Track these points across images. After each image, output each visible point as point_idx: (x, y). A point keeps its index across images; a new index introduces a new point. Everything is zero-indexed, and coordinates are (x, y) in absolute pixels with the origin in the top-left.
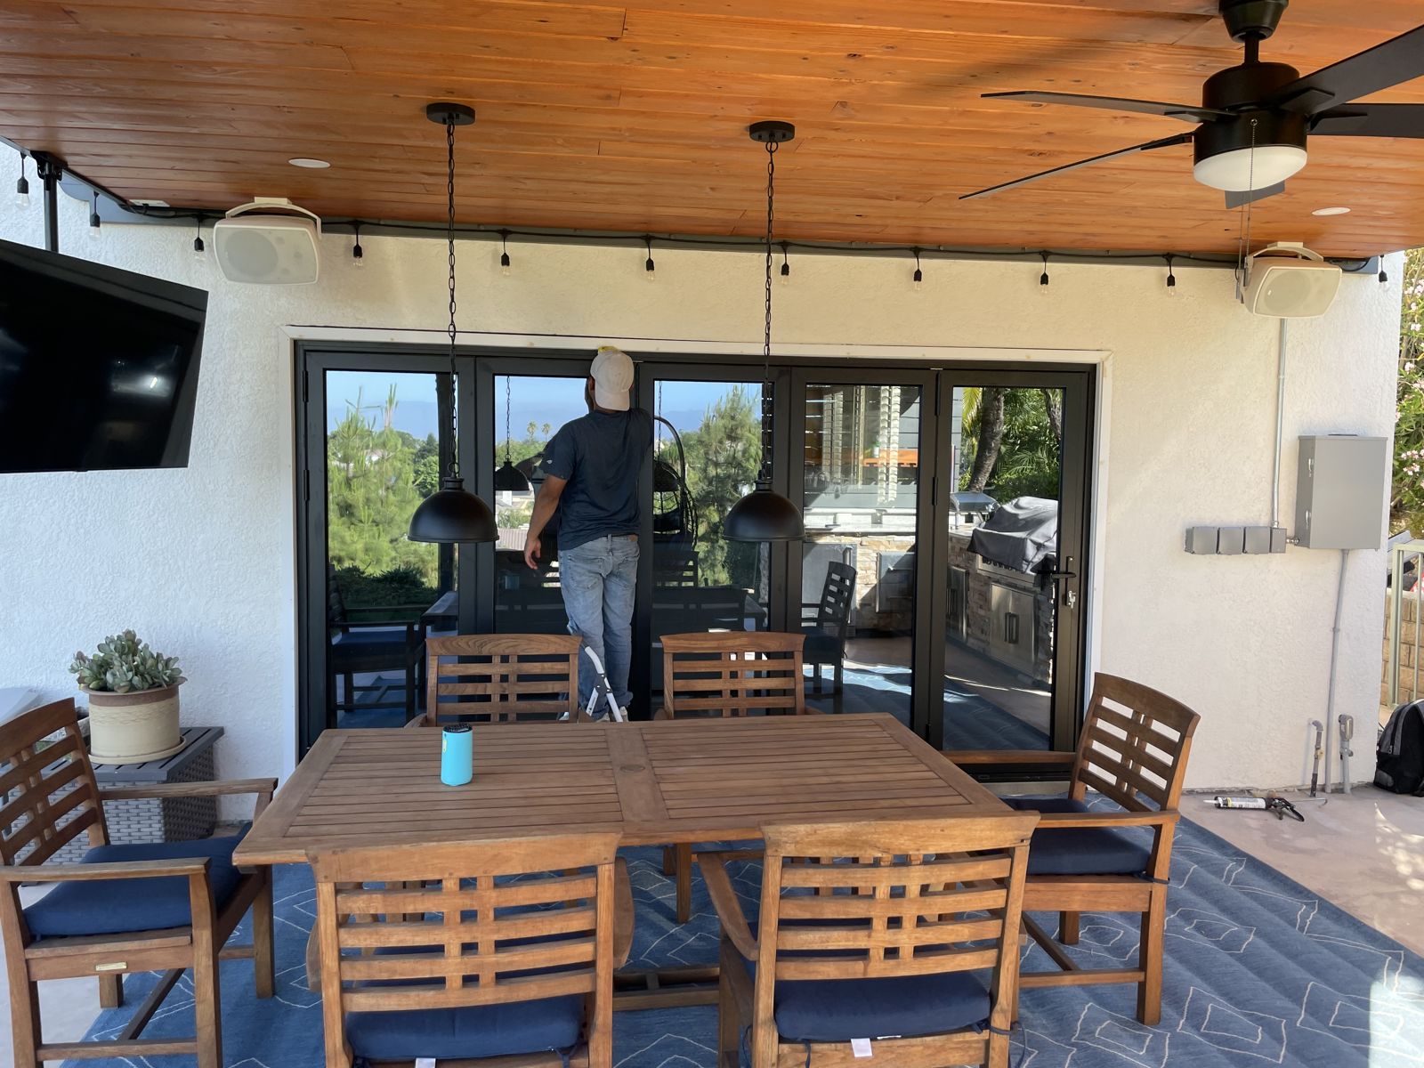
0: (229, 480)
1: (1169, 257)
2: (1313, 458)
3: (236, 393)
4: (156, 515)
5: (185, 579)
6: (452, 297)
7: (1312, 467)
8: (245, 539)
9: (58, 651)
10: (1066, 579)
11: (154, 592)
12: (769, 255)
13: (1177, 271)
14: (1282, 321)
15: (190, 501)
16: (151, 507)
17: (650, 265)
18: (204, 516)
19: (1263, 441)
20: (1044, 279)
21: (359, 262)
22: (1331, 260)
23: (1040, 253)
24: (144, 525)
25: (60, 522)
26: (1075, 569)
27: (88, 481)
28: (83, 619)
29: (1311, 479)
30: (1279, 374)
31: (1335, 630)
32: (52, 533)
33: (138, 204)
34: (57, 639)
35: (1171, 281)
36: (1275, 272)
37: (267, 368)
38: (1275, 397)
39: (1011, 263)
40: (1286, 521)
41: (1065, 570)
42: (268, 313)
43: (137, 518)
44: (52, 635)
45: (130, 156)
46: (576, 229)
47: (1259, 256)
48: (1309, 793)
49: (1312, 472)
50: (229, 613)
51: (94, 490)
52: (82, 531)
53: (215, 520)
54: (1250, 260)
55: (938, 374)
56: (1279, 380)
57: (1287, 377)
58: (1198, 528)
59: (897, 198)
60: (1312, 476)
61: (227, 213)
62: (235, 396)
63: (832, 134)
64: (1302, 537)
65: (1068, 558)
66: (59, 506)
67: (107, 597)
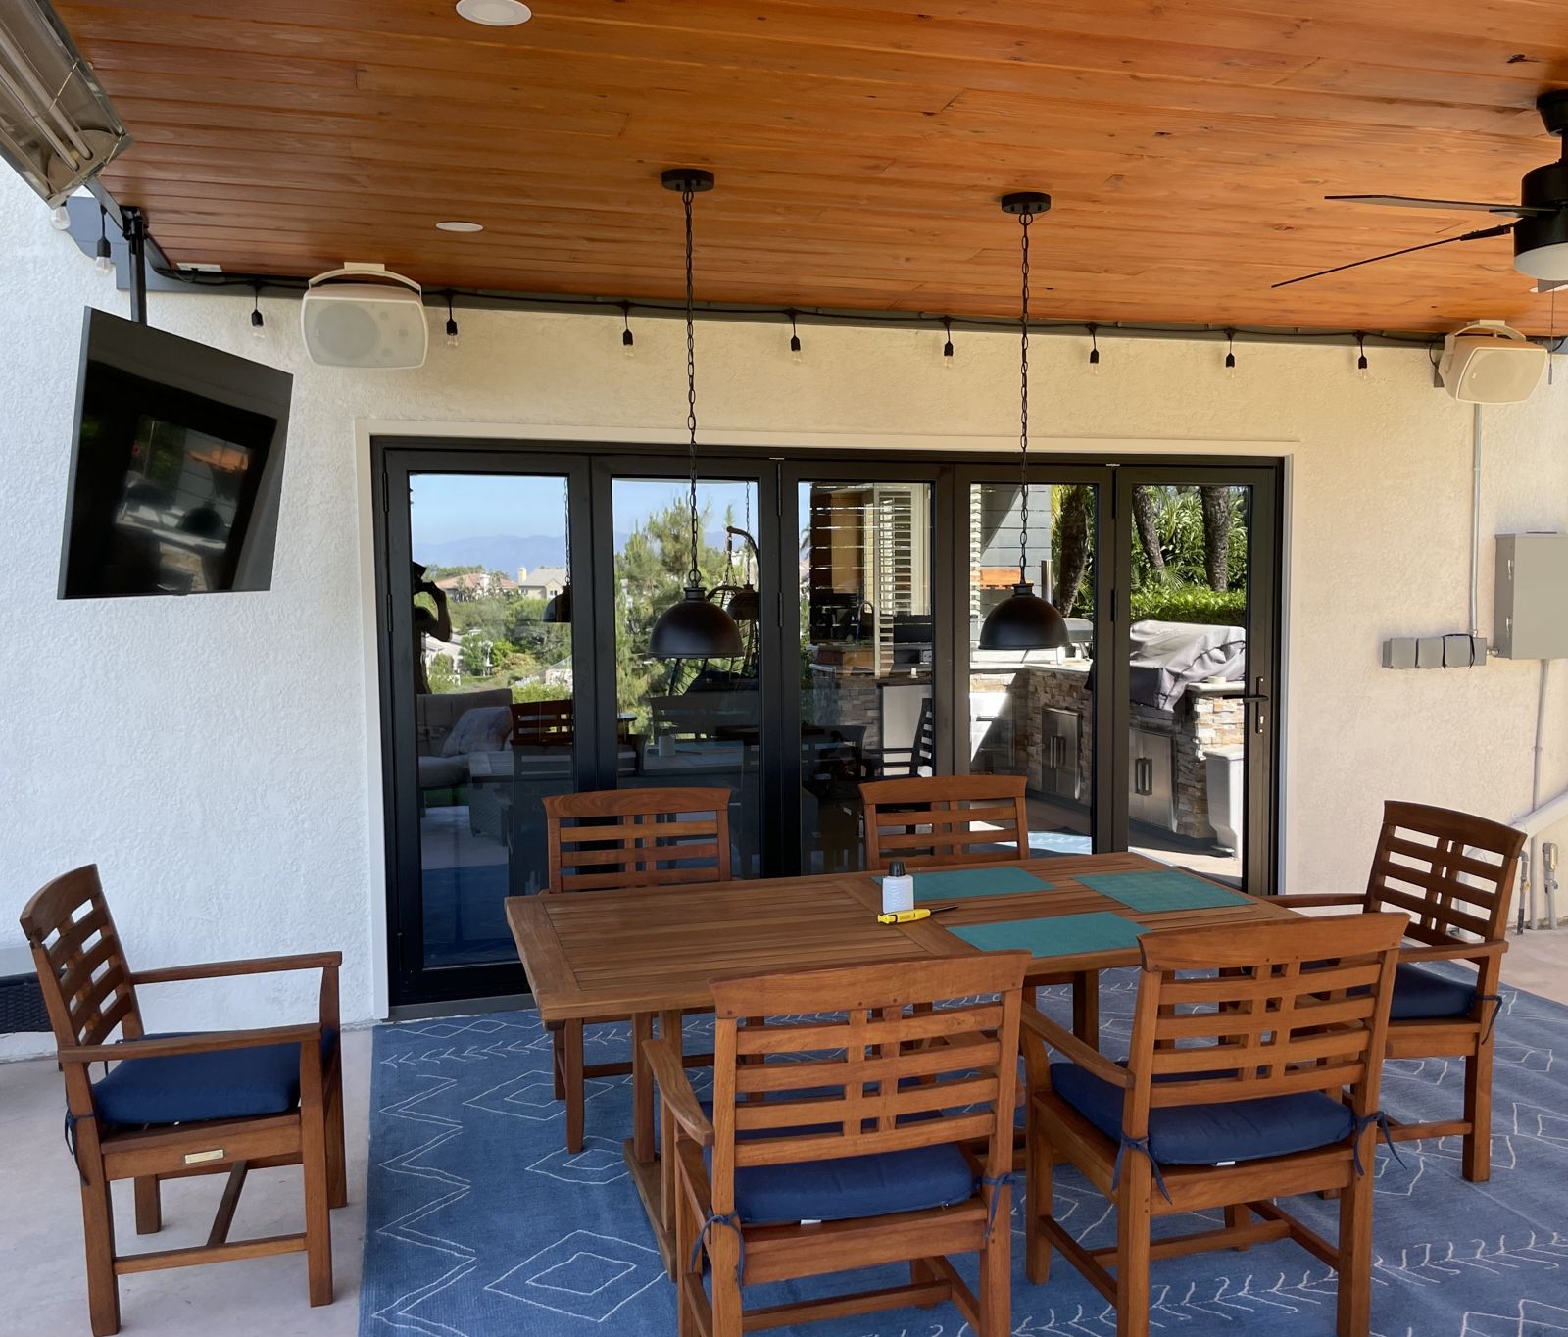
0: (296, 609)
1: (1360, 336)
2: (1513, 559)
3: (303, 501)
4: (206, 654)
5: (245, 731)
6: (692, 385)
7: (1512, 568)
8: (319, 680)
9: (84, 827)
10: (1257, 703)
11: (206, 749)
12: (1025, 336)
13: (1369, 351)
14: (1476, 407)
15: (248, 635)
16: (200, 644)
17: (795, 344)
18: (267, 653)
19: (1460, 539)
20: (1230, 361)
21: (450, 340)
22: (1534, 339)
23: (1225, 330)
24: (192, 666)
25: (84, 665)
26: (1266, 691)
27: (119, 614)
28: (116, 786)
29: (1512, 583)
30: (1474, 466)
31: (1537, 749)
32: (74, 678)
33: (183, 269)
34: (82, 812)
35: (1363, 363)
36: (1482, 354)
37: (341, 470)
38: (1470, 493)
39: (1192, 342)
40: (1484, 631)
41: (1255, 693)
42: (340, 403)
43: (182, 658)
44: (77, 808)
45: (239, 215)
46: (709, 302)
47: (1461, 335)
48: (1516, 931)
49: (1512, 574)
50: (300, 771)
51: (127, 625)
52: (113, 675)
53: (280, 658)
54: (1449, 340)
55: (1114, 471)
56: (1474, 472)
57: (1482, 469)
58: (1396, 639)
59: (1106, 271)
60: (1513, 578)
61: (311, 281)
62: (302, 504)
63: (1089, 207)
64: (1502, 646)
65: (1258, 679)
66: (82, 646)
67: (145, 758)
